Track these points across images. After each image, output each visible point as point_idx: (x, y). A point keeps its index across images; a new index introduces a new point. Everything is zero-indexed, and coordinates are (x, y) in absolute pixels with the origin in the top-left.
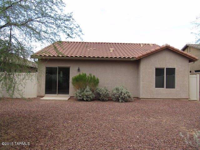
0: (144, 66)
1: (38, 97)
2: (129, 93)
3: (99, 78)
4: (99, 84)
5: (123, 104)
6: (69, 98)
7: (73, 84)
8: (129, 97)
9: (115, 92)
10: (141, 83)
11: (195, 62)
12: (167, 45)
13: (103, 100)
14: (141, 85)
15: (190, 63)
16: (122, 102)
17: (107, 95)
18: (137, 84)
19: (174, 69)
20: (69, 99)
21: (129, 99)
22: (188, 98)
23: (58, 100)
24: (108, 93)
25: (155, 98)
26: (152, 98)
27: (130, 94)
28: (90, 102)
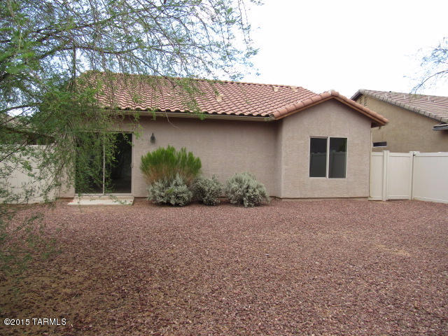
0: (288, 132)
2: (261, 187)
5: (253, 210)
6: (132, 200)
8: (263, 195)
9: (235, 185)
10: (284, 167)
11: (383, 127)
13: (210, 204)
14: (283, 173)
15: (372, 129)
16: (249, 206)
17: (216, 193)
18: (274, 170)
19: (346, 139)
20: (133, 203)
21: (263, 201)
23: (110, 206)
24: (220, 189)
25: (309, 197)
26: (302, 197)
27: (264, 189)
28: (183, 208)
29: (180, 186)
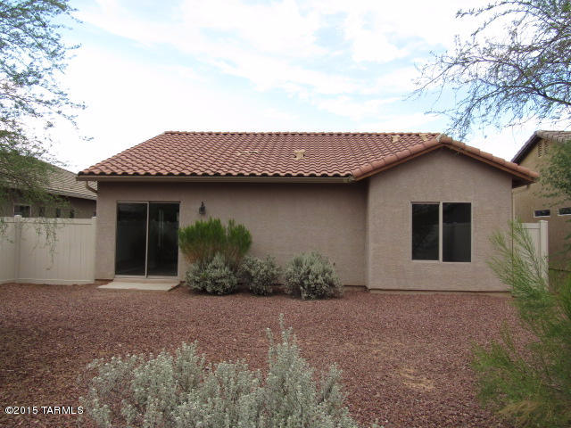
2: (330, 273)
4: (253, 246)
6: (175, 285)
8: (331, 284)
9: (290, 269)
10: (372, 246)
13: (259, 293)
14: (371, 252)
16: (308, 298)
17: (269, 280)
18: (362, 250)
19: (470, 204)
21: (330, 291)
24: (273, 274)
25: (411, 288)
26: (401, 288)
27: (334, 277)
28: (222, 298)
29: (218, 268)
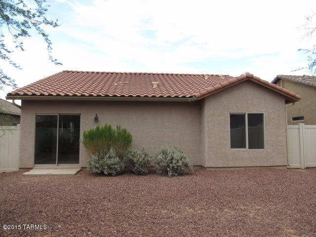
0: (209, 110)
1: (21, 170)
2: (185, 158)
3: (132, 134)
4: (132, 143)
5: (176, 180)
6: (78, 170)
7: (85, 144)
8: (186, 166)
9: (160, 157)
10: (207, 140)
11: (296, 103)
12: (248, 74)
13: (140, 174)
14: (207, 145)
15: (287, 105)
16: (173, 175)
17: (145, 164)
18: (200, 142)
19: (263, 114)
20: (78, 172)
21: (186, 171)
22: (286, 164)
23: (56, 175)
24: (148, 161)
25: (231, 166)
26: (225, 166)
27: (187, 160)
28: (115, 178)
29: (112, 159)
